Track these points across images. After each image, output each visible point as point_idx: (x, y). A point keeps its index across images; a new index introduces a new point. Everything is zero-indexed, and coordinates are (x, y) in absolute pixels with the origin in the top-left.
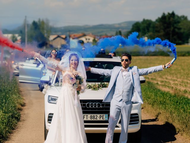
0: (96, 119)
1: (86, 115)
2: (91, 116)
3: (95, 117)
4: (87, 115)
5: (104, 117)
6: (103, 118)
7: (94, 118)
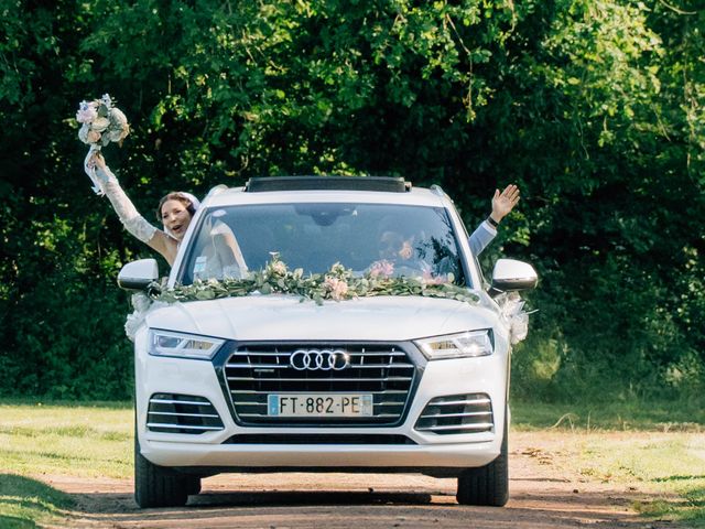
0: (327, 411)
1: (289, 396)
2: (310, 402)
3: (326, 404)
4: (293, 396)
5: (360, 402)
6: (356, 408)
7: (320, 408)
